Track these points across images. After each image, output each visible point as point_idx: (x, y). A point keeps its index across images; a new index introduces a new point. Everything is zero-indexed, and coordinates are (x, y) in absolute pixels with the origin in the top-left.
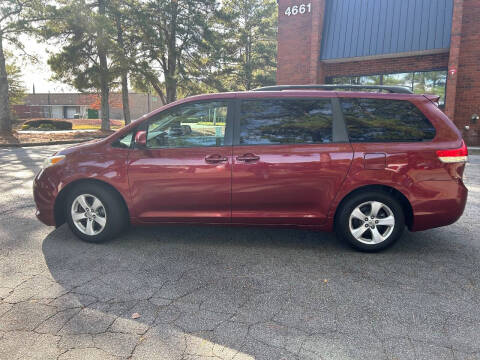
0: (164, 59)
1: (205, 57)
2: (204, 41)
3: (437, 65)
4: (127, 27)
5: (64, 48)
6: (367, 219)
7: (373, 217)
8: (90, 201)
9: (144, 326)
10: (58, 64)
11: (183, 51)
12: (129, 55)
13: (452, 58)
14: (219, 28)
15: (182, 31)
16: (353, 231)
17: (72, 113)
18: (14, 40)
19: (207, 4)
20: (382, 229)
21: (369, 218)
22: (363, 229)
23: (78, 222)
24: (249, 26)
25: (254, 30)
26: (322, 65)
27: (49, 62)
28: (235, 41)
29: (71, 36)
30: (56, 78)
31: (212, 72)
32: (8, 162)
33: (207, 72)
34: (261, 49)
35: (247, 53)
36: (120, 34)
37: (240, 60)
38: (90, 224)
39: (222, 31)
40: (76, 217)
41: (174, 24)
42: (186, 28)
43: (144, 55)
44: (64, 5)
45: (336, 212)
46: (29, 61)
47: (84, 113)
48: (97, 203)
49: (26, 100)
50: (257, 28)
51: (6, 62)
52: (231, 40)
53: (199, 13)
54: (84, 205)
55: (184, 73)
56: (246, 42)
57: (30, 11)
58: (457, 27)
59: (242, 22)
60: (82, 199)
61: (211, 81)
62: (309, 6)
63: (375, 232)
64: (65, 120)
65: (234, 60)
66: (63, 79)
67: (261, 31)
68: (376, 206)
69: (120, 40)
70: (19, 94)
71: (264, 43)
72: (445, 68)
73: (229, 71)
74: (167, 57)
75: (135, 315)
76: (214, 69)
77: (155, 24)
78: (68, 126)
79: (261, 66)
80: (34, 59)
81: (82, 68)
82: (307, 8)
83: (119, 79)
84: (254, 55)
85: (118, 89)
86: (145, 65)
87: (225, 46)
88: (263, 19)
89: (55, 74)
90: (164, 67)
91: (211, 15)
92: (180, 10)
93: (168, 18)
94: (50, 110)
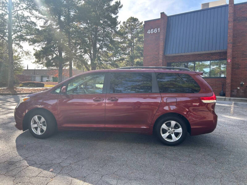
0: (91, 53)
1: (110, 53)
2: (110, 45)
3: (222, 57)
4: (73, 38)
5: (42, 48)
6: (169, 129)
7: (172, 128)
8: (39, 119)
9: (54, 174)
10: (38, 56)
11: (100, 50)
12: (74, 51)
13: (228, 54)
14: (118, 39)
15: (100, 40)
16: (163, 135)
17: (45, 79)
18: (18, 44)
19: (112, 28)
20: (177, 134)
21: (170, 129)
22: (167, 134)
23: (33, 128)
24: (133, 38)
25: (135, 40)
26: (165, 57)
27: (34, 55)
28: (126, 45)
29: (46, 43)
30: (37, 62)
31: (114, 60)
32: (9, 101)
33: (111, 60)
34: (138, 49)
35: (131, 51)
36: (69, 42)
37: (128, 54)
38: (39, 129)
39: (119, 40)
40: (33, 126)
41: (96, 37)
42: (102, 39)
43: (81, 52)
44: (43, 28)
45: (154, 126)
46: (25, 54)
47: (51, 79)
48: (43, 119)
49: (23, 72)
50: (137, 39)
51: (14, 55)
52: (124, 45)
53: (108, 32)
54: (37, 120)
55: (100, 60)
56: (131, 45)
57: (27, 31)
58: (230, 39)
59: (129, 36)
60: (36, 117)
61: (114, 64)
62: (159, 29)
63: (173, 135)
64: (42, 82)
65: (125, 54)
66: (40, 63)
67: (139, 41)
68: (173, 123)
69: (69, 44)
70: (20, 69)
71: (140, 46)
72: (226, 59)
73: (123, 59)
74: (92, 52)
75: (51, 170)
76: (115, 59)
77: (86, 37)
78: (42, 85)
79: (138, 57)
80: (27, 53)
81: (50, 57)
82: (158, 30)
83: (68, 63)
84: (135, 52)
85: (68, 68)
86: (81, 56)
87: (120, 48)
88: (140, 35)
89: (37, 60)
90: (91, 57)
91: (114, 33)
92: (99, 31)
93: (93, 34)
94: (35, 77)
